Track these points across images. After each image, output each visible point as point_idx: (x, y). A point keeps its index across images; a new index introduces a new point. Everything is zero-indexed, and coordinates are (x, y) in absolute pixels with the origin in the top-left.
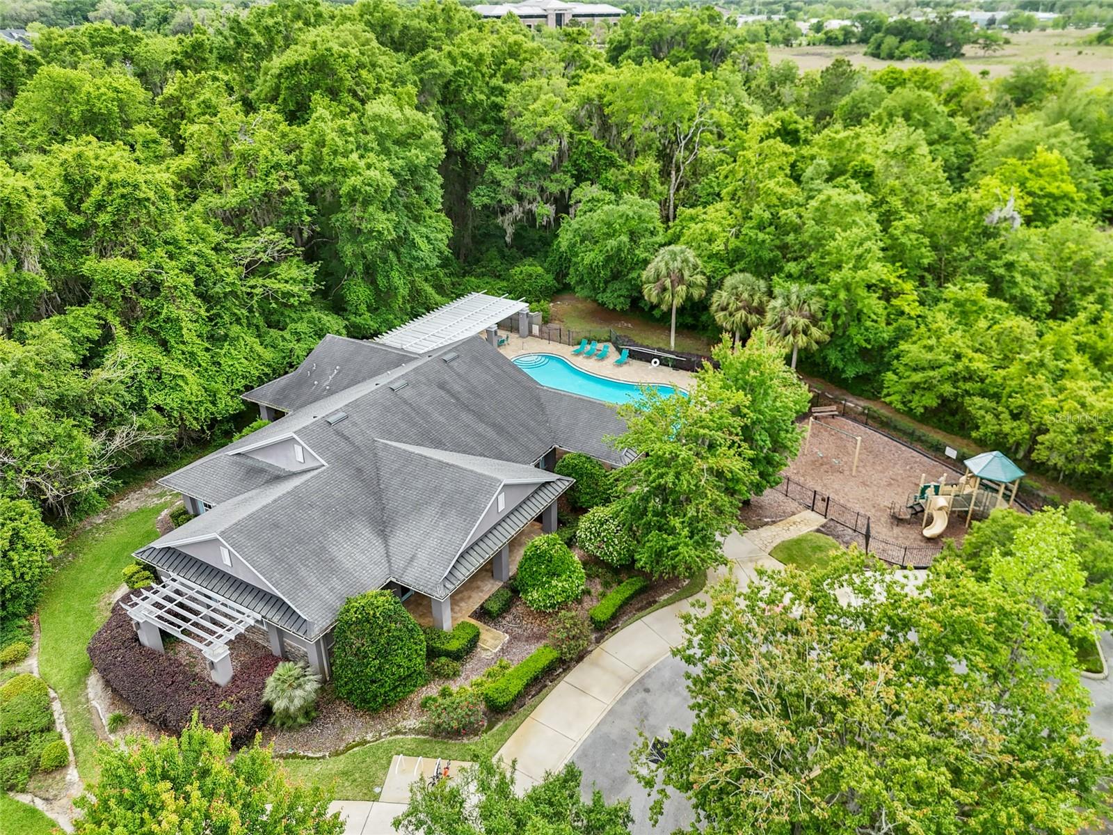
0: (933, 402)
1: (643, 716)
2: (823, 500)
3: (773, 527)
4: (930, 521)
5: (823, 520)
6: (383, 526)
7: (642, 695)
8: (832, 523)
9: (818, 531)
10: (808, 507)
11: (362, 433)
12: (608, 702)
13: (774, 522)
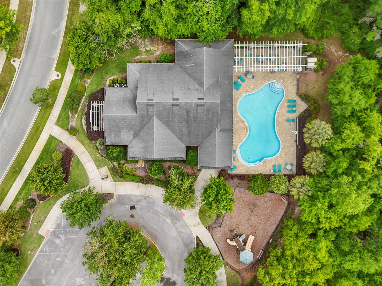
1: (139, 201)
6: (136, 135)
7: (144, 199)
11: (153, 112)
12: (139, 194)
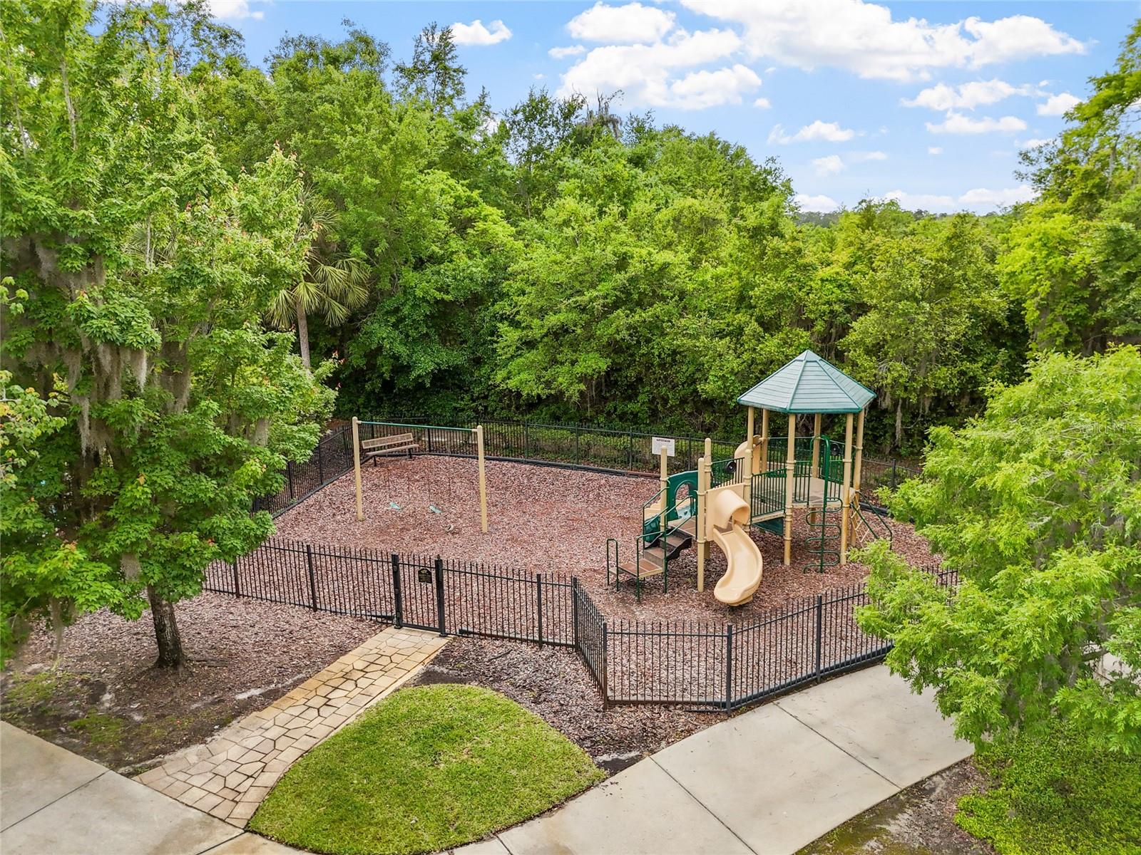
0: (595, 363)
2: (424, 577)
3: (270, 713)
4: (717, 566)
5: (434, 643)
8: (465, 644)
9: (428, 677)
10: (385, 621)
13: (273, 696)
